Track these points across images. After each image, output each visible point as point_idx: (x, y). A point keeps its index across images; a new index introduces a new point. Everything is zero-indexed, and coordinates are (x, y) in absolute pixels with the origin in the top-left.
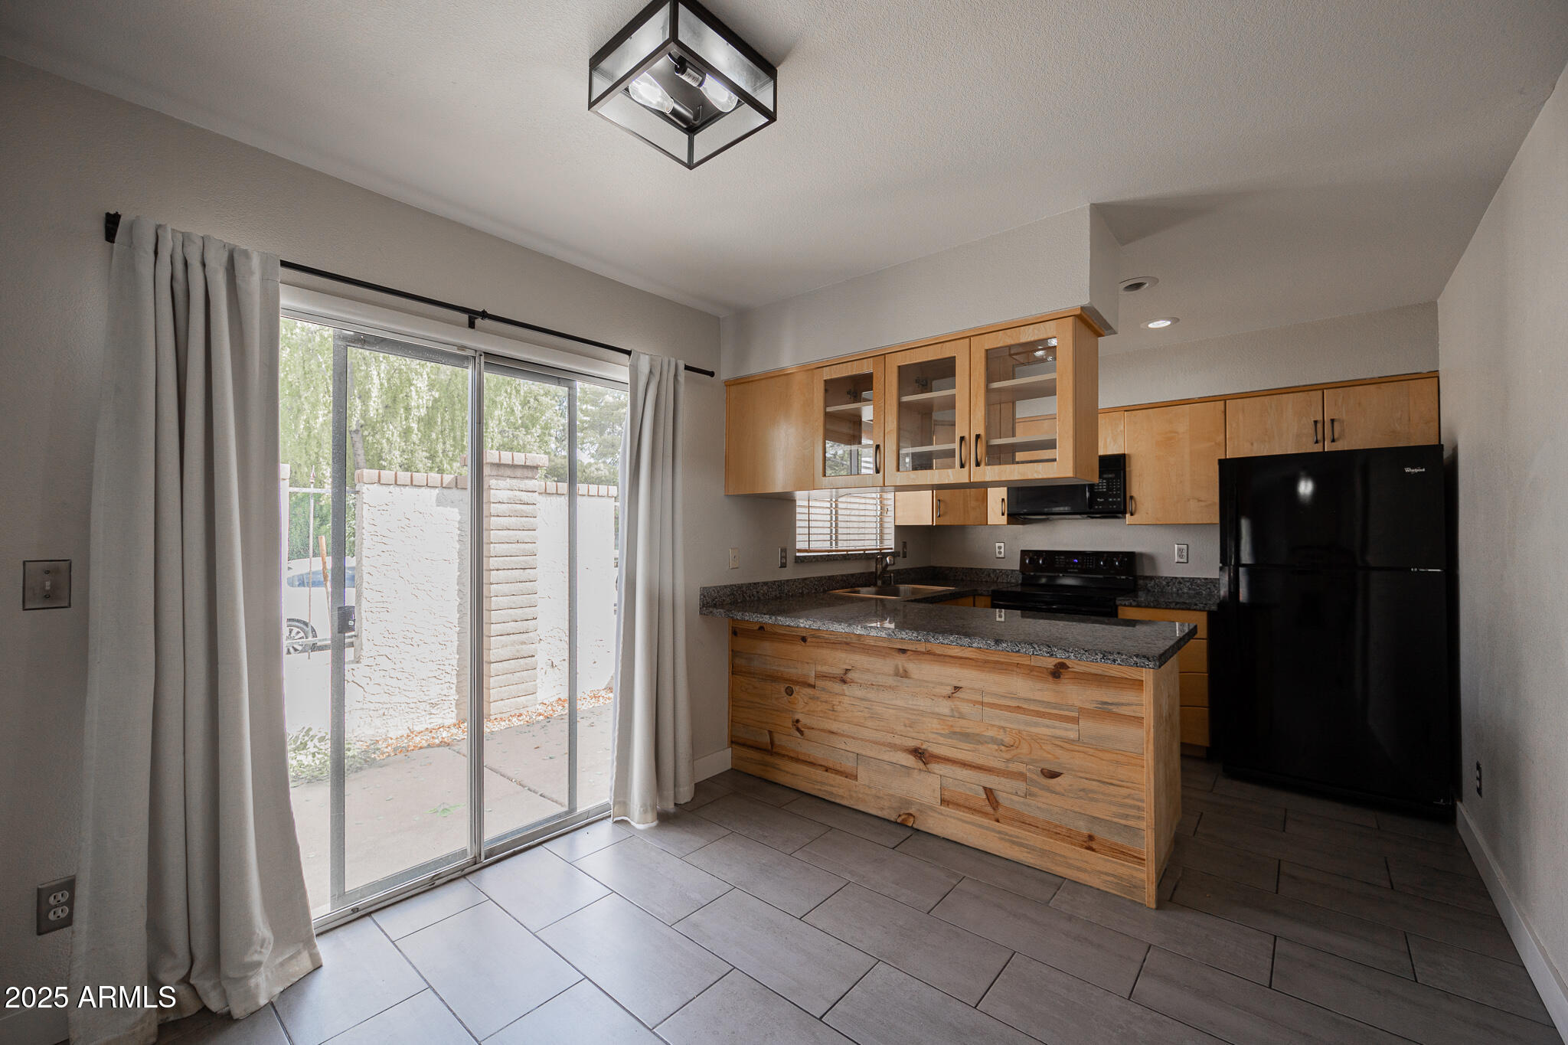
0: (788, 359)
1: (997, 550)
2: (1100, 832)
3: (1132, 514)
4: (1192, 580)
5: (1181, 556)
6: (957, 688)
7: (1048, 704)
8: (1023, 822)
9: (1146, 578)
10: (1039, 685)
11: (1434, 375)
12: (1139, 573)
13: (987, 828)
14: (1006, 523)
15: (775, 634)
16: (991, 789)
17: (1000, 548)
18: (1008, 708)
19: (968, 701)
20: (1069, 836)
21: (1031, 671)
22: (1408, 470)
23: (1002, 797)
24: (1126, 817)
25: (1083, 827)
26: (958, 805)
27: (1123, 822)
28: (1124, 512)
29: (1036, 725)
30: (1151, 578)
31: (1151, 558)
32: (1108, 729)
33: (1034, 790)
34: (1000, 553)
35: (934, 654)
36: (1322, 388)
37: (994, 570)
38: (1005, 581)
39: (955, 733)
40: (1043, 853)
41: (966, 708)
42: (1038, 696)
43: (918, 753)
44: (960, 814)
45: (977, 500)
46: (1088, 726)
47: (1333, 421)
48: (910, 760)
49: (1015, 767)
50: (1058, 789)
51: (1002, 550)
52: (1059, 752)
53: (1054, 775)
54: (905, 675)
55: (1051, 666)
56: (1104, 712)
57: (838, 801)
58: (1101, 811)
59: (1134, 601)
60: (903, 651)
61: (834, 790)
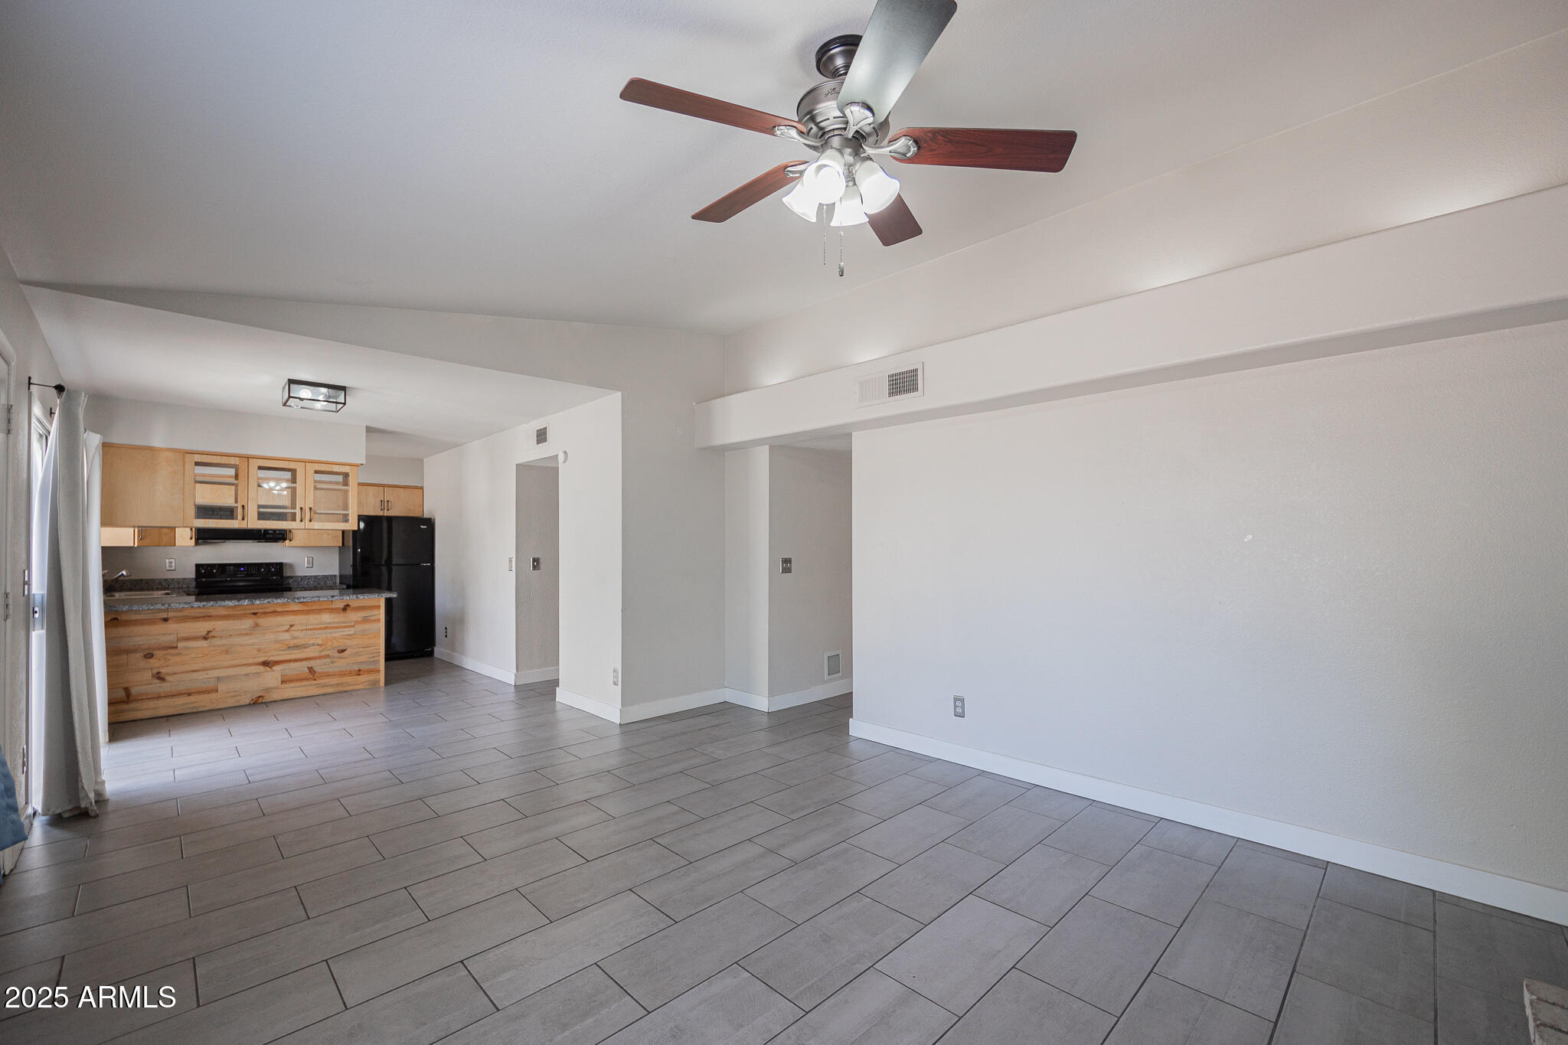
0: (158, 441)
2: (363, 667)
3: (290, 540)
4: (315, 577)
5: (308, 563)
6: (291, 626)
7: (339, 623)
8: (328, 675)
9: (289, 577)
10: (336, 616)
11: (422, 488)
12: (285, 575)
13: (308, 686)
14: (193, 544)
15: (131, 621)
16: (311, 668)
17: (170, 563)
18: (321, 629)
19: (298, 630)
20: (350, 673)
21: (332, 611)
22: (422, 527)
23: (317, 669)
24: (374, 657)
25: (356, 668)
26: (291, 681)
27: (372, 660)
28: (285, 539)
29: (335, 633)
30: (292, 577)
31: (291, 566)
32: (366, 626)
33: (334, 660)
34: (170, 566)
35: (277, 612)
36: (384, 486)
37: (166, 580)
39: (289, 647)
40: (338, 685)
41: (297, 634)
42: (337, 620)
43: (265, 664)
44: (292, 685)
46: (359, 627)
47: (388, 501)
48: (261, 668)
49: (323, 653)
50: (346, 656)
51: (173, 564)
52: (346, 641)
53: (343, 651)
54: (257, 625)
55: (342, 607)
56: (365, 620)
57: (200, 710)
58: (363, 658)
60: (255, 614)
61: (196, 705)
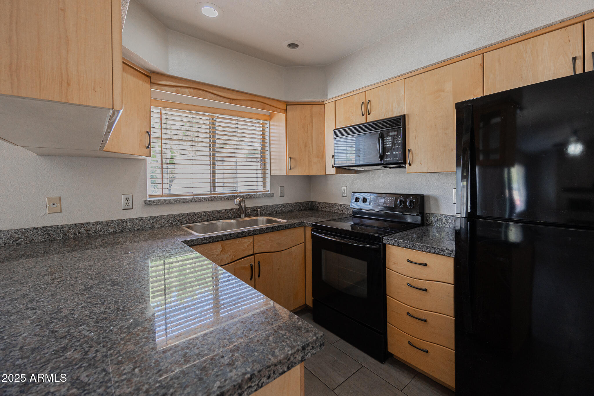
1: (343, 191)
3: (410, 165)
12: (427, 211)
17: (344, 190)
31: (435, 199)
34: (344, 193)
37: (341, 205)
38: (346, 213)
45: (318, 157)
51: (346, 191)
59: (396, 241)
